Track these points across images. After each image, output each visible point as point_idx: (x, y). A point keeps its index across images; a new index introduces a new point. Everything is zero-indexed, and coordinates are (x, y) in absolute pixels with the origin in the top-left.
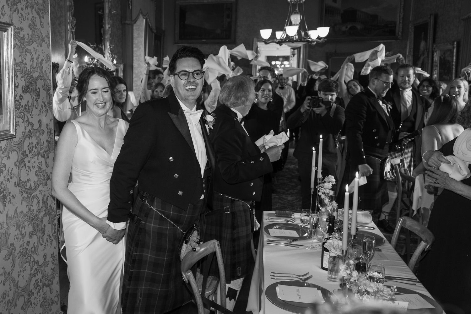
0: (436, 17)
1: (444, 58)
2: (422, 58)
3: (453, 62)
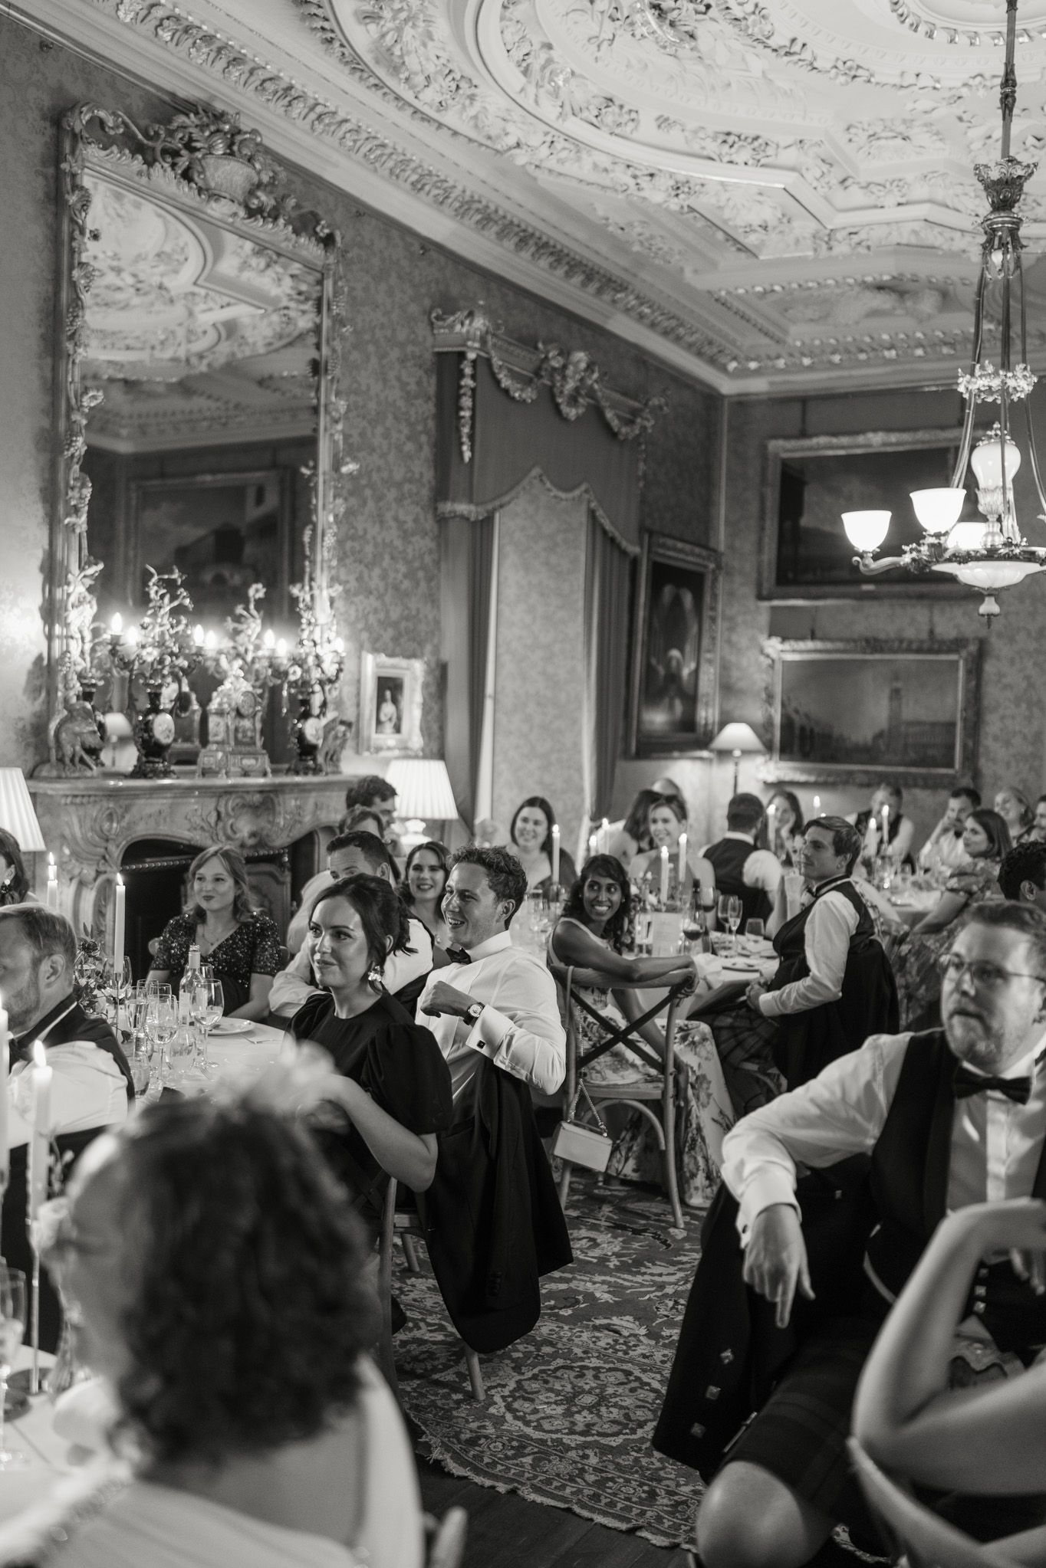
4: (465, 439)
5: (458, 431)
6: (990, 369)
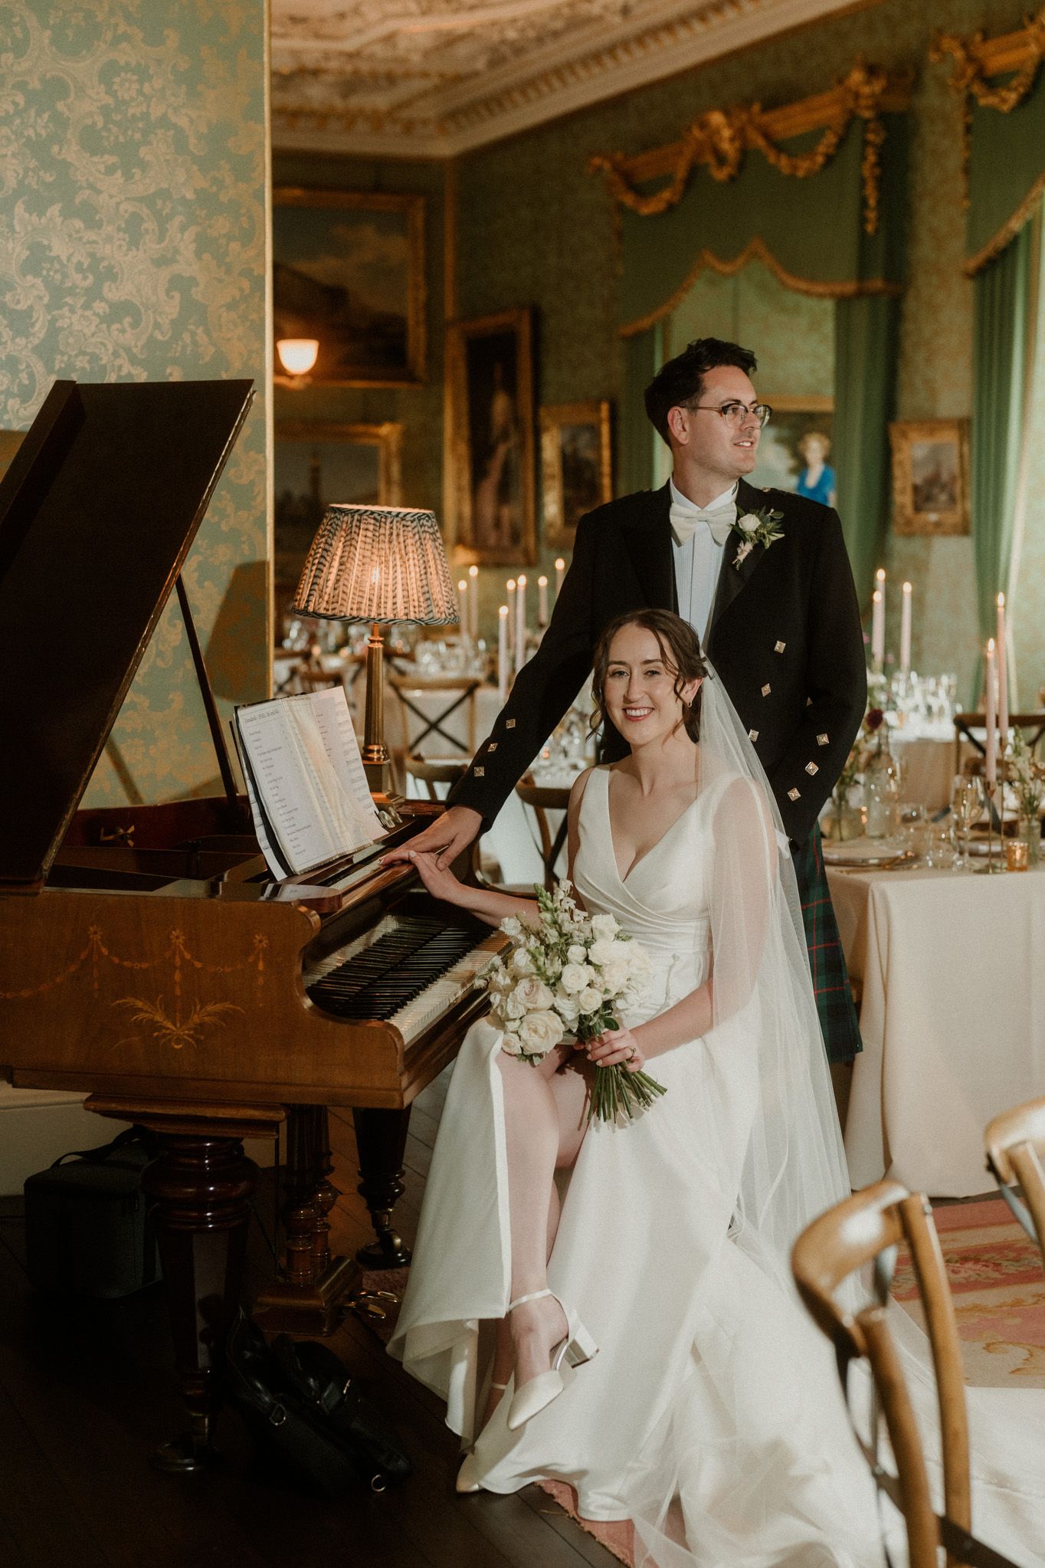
0: (537, 317)
1: (575, 451)
2: (502, 450)
3: (600, 462)
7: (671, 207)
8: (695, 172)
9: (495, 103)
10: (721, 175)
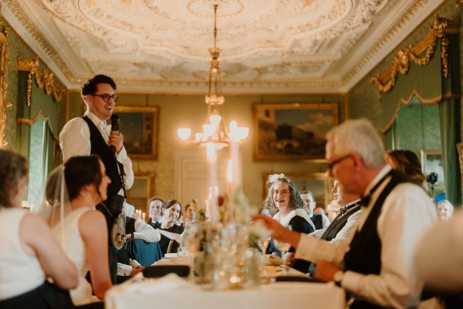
4: (28, 99)
5: (27, 96)
6: (215, 96)
7: (392, 87)
8: (398, 73)
9: (353, 72)
10: (403, 71)
